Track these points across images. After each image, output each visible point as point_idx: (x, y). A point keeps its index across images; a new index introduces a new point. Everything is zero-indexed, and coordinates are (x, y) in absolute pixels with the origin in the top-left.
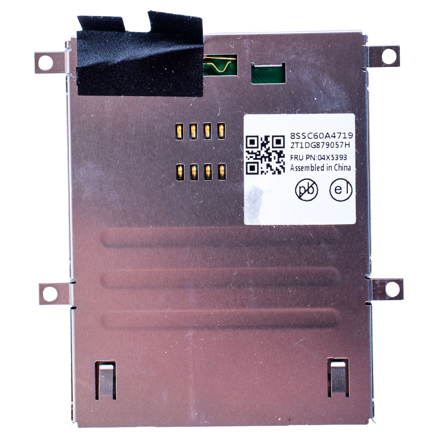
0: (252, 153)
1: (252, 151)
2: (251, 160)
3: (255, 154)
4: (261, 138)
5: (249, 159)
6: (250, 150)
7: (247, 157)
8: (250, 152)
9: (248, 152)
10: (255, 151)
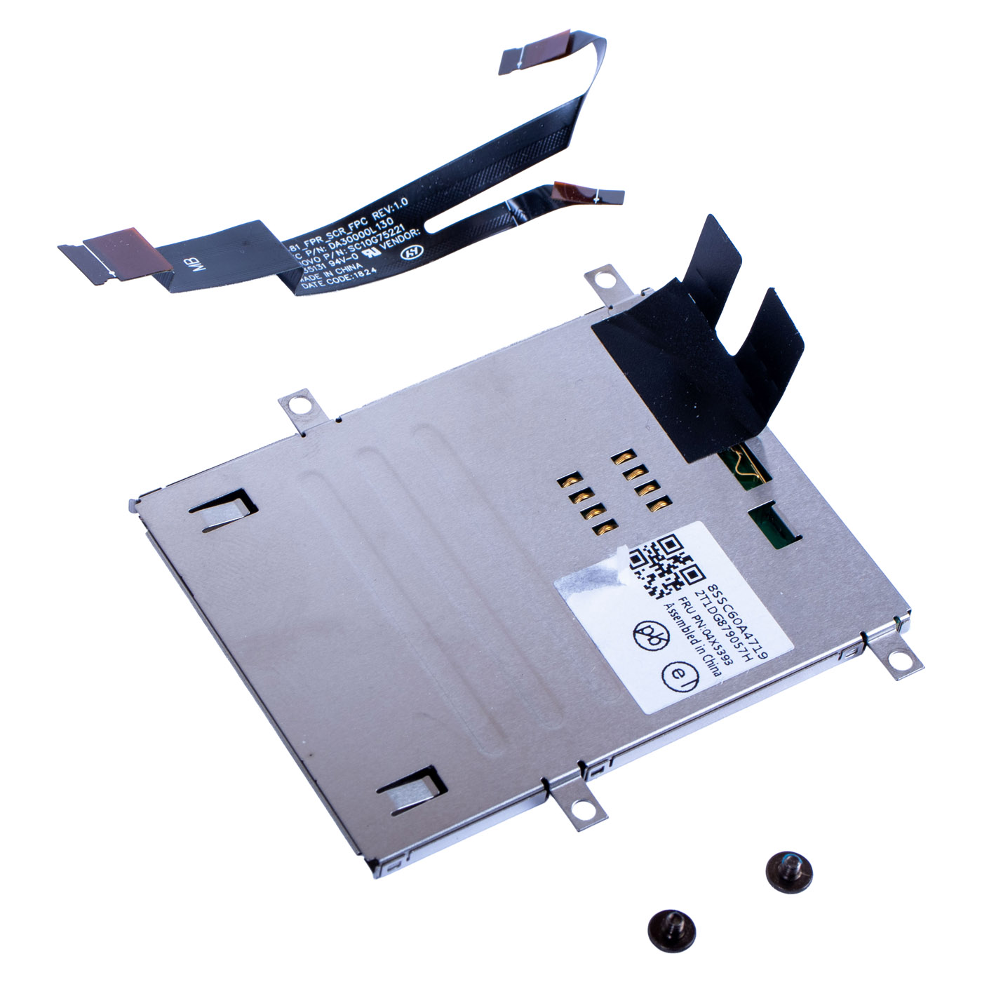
0: (656, 551)
1: (658, 550)
2: (646, 554)
3: (658, 555)
4: (683, 553)
5: (645, 550)
6: (658, 546)
7: (646, 546)
8: (656, 548)
9: (653, 545)
10: (661, 552)
